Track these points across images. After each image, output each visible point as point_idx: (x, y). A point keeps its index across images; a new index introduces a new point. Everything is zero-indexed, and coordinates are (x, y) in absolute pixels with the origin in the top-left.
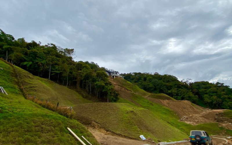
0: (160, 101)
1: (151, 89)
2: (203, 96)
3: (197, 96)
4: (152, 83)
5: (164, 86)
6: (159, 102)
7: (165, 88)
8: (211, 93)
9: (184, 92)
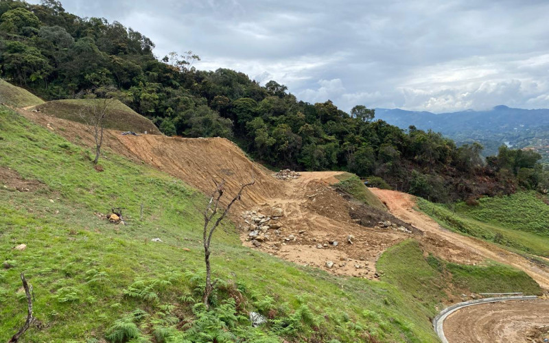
0: (114, 139)
1: (29, 74)
2: (248, 123)
3: (229, 121)
4: (38, 45)
5: (100, 65)
6: (114, 143)
7: (107, 75)
8: (269, 112)
9: (185, 102)
